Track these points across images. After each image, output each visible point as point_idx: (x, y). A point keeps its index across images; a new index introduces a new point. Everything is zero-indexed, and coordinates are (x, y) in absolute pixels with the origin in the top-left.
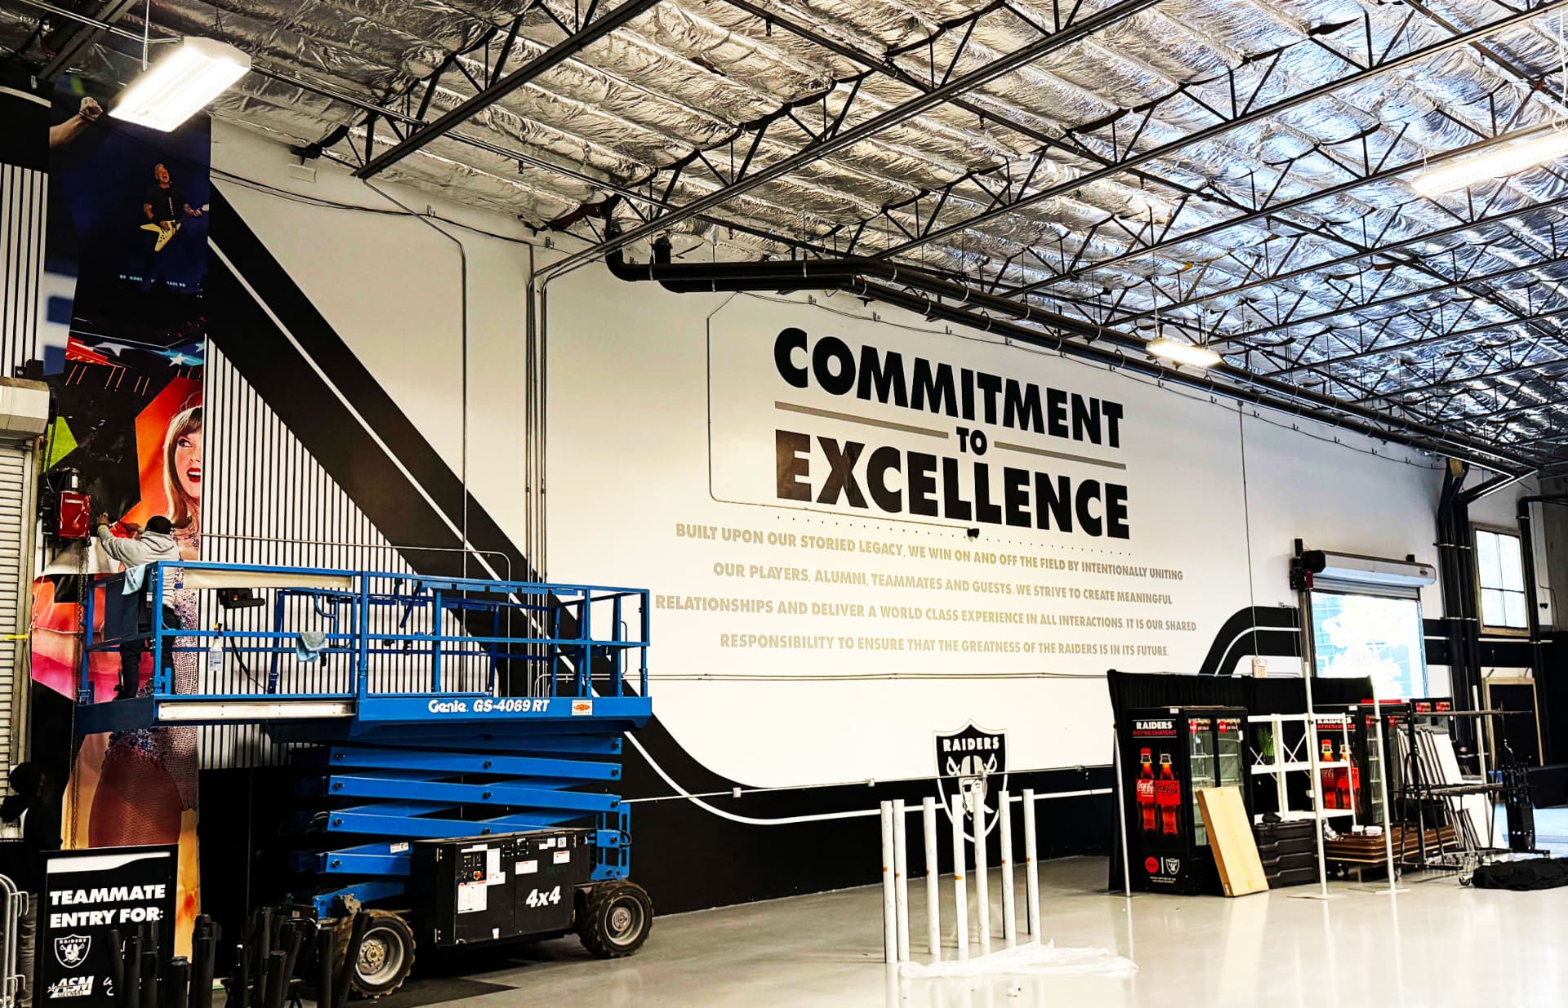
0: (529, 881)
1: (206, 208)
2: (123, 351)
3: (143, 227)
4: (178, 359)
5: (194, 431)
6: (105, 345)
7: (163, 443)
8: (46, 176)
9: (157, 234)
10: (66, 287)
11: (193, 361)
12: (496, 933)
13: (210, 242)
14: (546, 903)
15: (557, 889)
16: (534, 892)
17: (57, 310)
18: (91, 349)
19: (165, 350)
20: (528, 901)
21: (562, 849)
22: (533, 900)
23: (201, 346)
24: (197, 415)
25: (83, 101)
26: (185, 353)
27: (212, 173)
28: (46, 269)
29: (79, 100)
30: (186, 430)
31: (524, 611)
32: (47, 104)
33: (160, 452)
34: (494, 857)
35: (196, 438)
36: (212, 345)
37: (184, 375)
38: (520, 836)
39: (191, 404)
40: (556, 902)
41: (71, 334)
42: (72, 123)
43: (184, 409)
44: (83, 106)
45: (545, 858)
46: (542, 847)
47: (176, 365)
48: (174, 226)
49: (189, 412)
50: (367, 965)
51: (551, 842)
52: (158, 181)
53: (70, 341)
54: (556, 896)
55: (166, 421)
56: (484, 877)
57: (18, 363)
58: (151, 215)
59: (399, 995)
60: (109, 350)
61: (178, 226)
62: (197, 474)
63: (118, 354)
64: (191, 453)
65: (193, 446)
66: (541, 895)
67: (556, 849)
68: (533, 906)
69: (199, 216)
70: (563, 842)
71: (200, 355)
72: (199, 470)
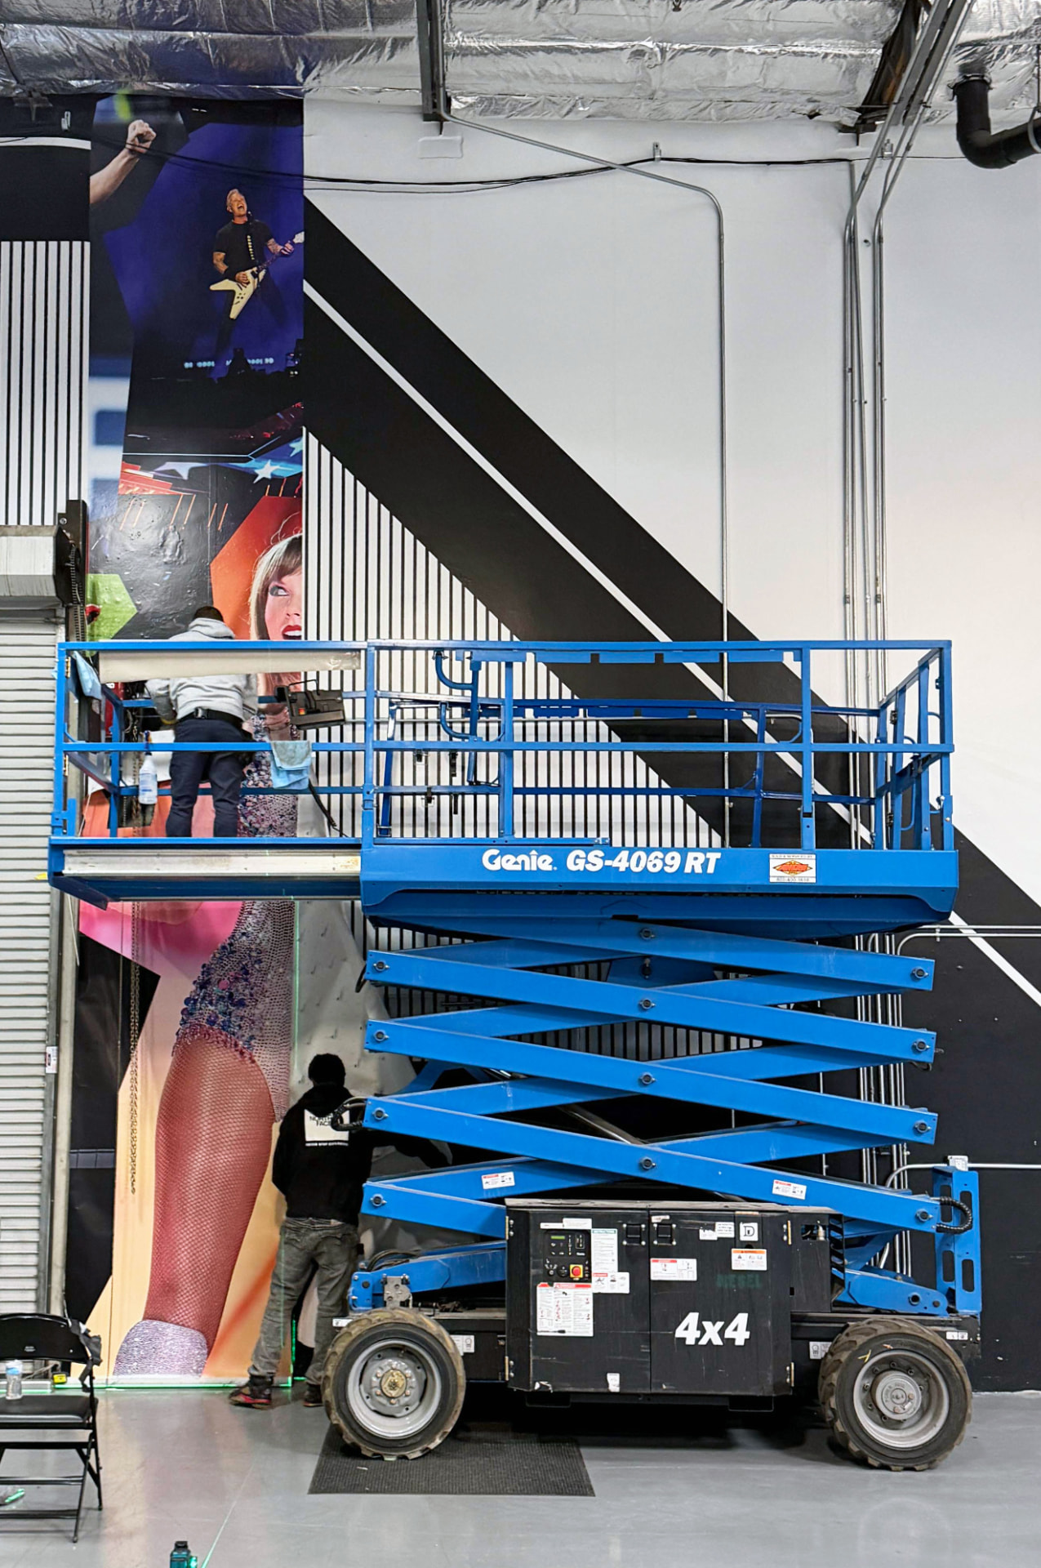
0: (679, 1297)
1: (300, 238)
2: (192, 471)
3: (213, 287)
4: (266, 470)
5: (291, 572)
6: (169, 466)
7: (249, 593)
8: (87, 245)
9: (233, 292)
10: (115, 394)
11: (284, 470)
12: (614, 1382)
13: (308, 289)
14: (717, 1341)
15: (742, 1319)
16: (692, 1318)
17: (106, 427)
18: (150, 475)
19: (247, 460)
20: (680, 1333)
21: (749, 1245)
22: (688, 1330)
23: (298, 446)
24: (295, 547)
25: (130, 128)
26: (275, 460)
27: (307, 184)
28: (92, 374)
29: (124, 129)
30: (282, 571)
31: (838, 808)
32: (86, 145)
33: (245, 607)
34: (605, 1245)
35: (293, 581)
36: (314, 441)
37: (273, 492)
38: (659, 1212)
39: (286, 532)
40: (740, 1342)
41: (125, 458)
42: (119, 161)
43: (276, 541)
44: (131, 134)
45: (715, 1256)
46: (705, 1235)
47: (264, 479)
48: (255, 275)
49: (283, 545)
50: (383, 1401)
51: (724, 1230)
52: (232, 215)
53: (123, 467)
54: (739, 1330)
55: (253, 562)
56: (587, 1279)
57: (62, 508)
58: (222, 267)
59: (433, 1461)
60: (173, 472)
61: (262, 275)
62: (296, 633)
63: (185, 476)
64: (287, 604)
65: (289, 593)
66: (707, 1325)
67: (735, 1242)
68: (690, 1341)
69: (292, 253)
70: (750, 1232)
71: (297, 459)
72: (299, 628)
